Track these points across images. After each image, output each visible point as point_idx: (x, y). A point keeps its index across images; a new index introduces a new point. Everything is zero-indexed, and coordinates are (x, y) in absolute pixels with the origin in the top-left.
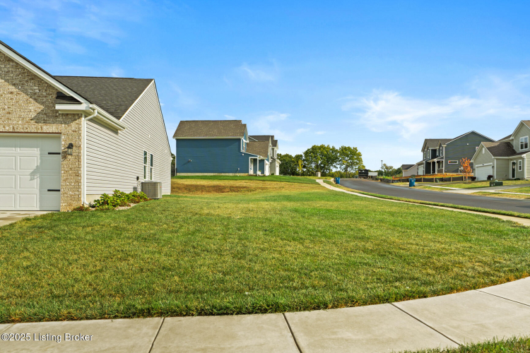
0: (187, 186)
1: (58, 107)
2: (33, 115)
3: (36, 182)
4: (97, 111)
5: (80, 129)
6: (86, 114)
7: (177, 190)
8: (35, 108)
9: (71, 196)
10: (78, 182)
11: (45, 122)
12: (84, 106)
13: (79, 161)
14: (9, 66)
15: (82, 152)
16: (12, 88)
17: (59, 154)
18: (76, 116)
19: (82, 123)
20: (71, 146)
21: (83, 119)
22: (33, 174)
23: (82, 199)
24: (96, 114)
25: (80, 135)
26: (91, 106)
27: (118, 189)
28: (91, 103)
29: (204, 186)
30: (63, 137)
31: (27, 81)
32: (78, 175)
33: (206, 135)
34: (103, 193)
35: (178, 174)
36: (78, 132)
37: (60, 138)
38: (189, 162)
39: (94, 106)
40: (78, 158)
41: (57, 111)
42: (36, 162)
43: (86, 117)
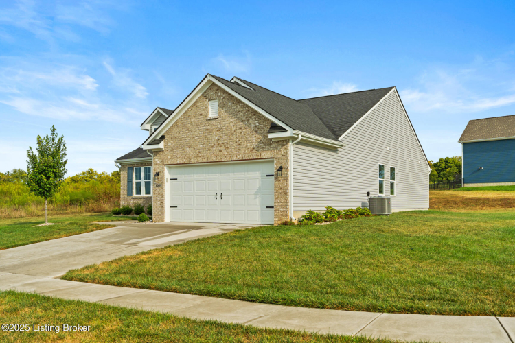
0: (467, 199)
1: (271, 136)
2: (254, 145)
3: (258, 201)
4: (301, 135)
5: (287, 153)
6: (293, 139)
7: (452, 204)
8: (255, 138)
9: (281, 212)
10: (286, 200)
11: (263, 150)
12: (290, 132)
13: (287, 182)
14: (239, 107)
15: (289, 173)
16: (241, 125)
17: (273, 176)
18: (284, 141)
19: (289, 148)
20: (281, 169)
21: (290, 144)
22: (256, 194)
23: (290, 214)
24: (300, 137)
25: (287, 158)
26: (294, 132)
27: (330, 205)
28: (295, 130)
29: (488, 199)
30: (275, 161)
31: (251, 117)
32: (286, 194)
33: (503, 135)
34: (309, 209)
35: (466, 185)
36: (285, 156)
37: (273, 161)
38: (479, 169)
39: (297, 132)
40: (286, 179)
41: (271, 139)
42: (258, 184)
43: (293, 141)
